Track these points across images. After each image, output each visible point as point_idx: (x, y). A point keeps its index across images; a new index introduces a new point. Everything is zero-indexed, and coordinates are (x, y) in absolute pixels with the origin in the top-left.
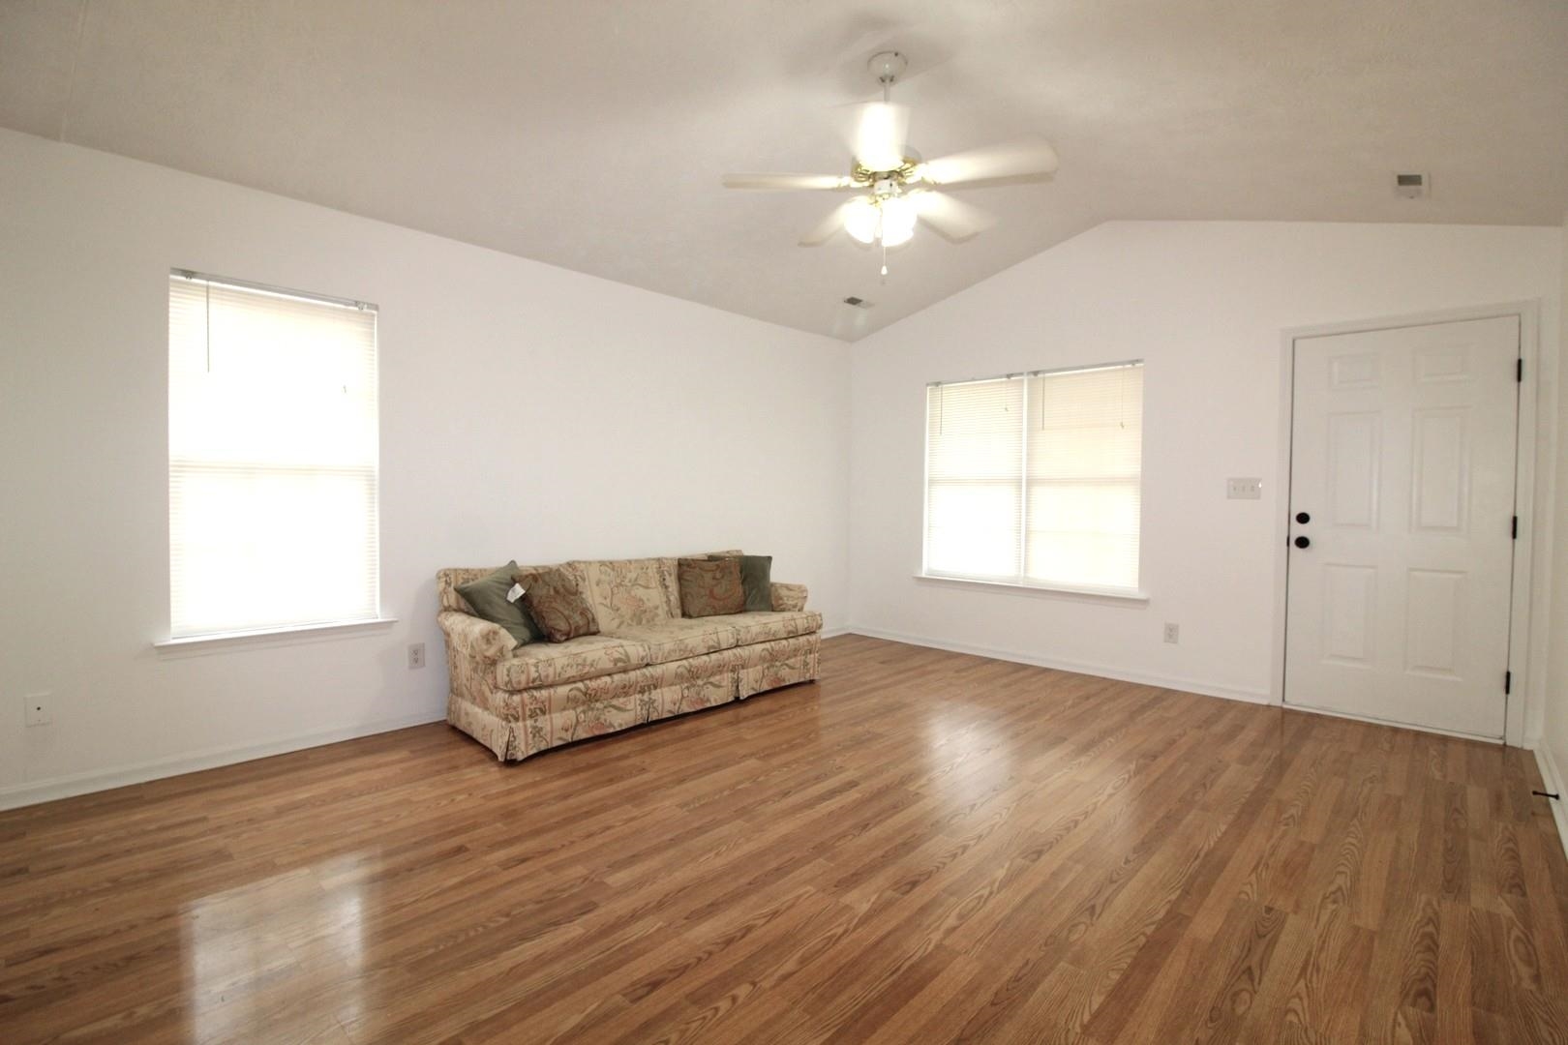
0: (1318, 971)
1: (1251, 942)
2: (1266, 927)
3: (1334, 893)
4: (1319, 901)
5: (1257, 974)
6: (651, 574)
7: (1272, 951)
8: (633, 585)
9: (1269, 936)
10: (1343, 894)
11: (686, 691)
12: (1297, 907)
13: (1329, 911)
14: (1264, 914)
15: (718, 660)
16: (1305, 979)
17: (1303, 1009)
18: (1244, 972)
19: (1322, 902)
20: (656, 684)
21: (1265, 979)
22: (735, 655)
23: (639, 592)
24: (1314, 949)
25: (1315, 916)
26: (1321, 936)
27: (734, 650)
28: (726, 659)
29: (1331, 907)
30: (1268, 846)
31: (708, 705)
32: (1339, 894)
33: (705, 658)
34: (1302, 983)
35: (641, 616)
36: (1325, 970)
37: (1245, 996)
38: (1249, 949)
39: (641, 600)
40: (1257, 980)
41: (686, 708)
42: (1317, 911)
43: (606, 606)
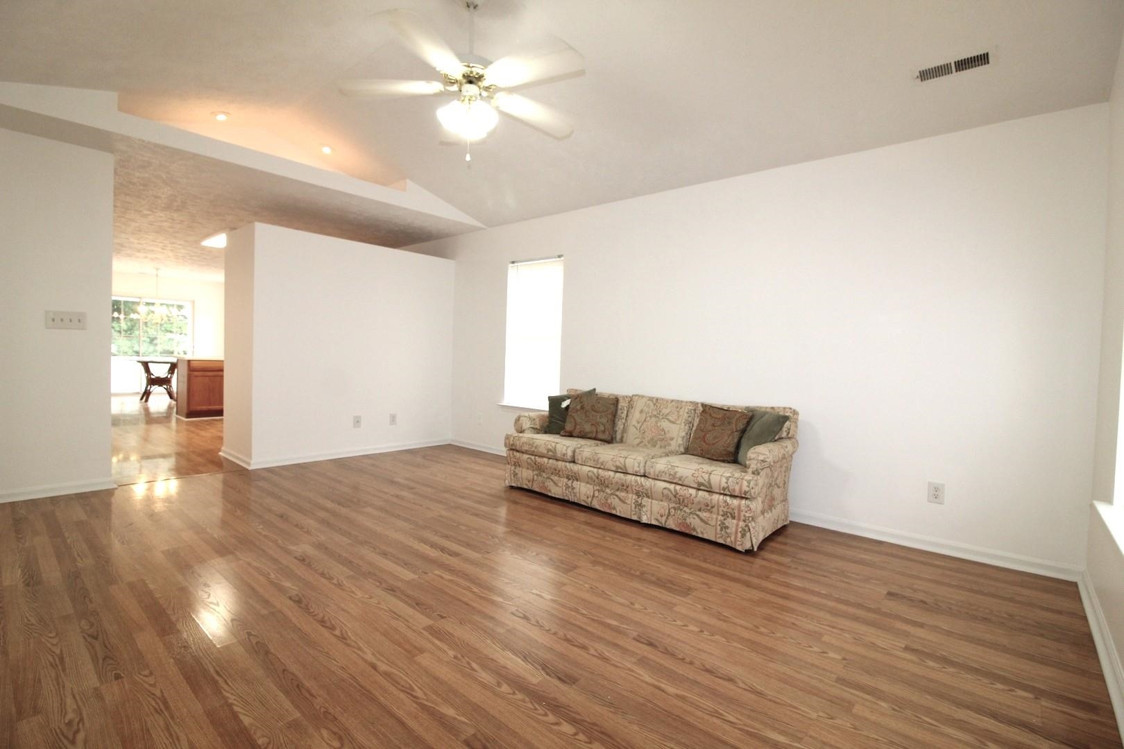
0: (51, 665)
1: (110, 651)
2: (108, 665)
3: (77, 731)
4: (84, 713)
5: (90, 639)
6: (681, 413)
7: (90, 654)
8: (663, 418)
9: (101, 661)
10: (66, 737)
11: (597, 492)
12: (98, 695)
13: (69, 710)
14: (119, 672)
15: (620, 479)
16: (57, 655)
17: (48, 641)
18: (98, 635)
19: (81, 714)
20: (575, 477)
21: (82, 640)
22: (636, 481)
23: (665, 424)
24: (62, 675)
25: (78, 697)
26: (64, 687)
27: (638, 478)
28: (628, 482)
29: (70, 716)
30: (183, 737)
31: (614, 512)
32: (71, 737)
33: (612, 474)
34: (58, 652)
35: (658, 441)
36: (47, 667)
37: (87, 627)
38: (106, 647)
39: (663, 430)
40: (87, 637)
41: (596, 505)
42: (80, 704)
43: (636, 428)
